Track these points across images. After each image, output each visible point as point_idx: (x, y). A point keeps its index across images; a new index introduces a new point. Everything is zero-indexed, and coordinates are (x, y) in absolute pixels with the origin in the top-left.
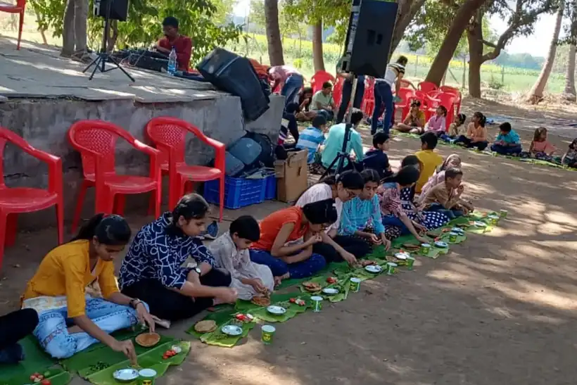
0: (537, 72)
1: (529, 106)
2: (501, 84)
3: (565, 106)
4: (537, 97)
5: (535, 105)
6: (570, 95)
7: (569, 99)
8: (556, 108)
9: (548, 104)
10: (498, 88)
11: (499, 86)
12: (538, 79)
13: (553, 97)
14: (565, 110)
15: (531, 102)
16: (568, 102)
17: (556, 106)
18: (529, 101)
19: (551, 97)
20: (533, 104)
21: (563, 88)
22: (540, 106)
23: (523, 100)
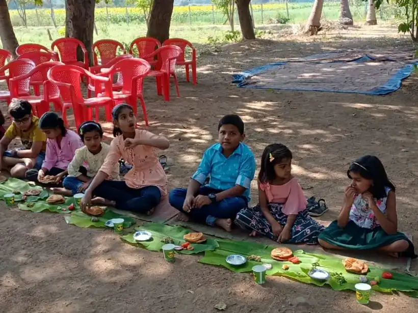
0: (310, 4)
1: (308, 38)
2: (287, 18)
3: (344, 31)
4: (316, 27)
5: (314, 36)
6: (347, 20)
7: (346, 24)
8: (335, 36)
9: (327, 33)
10: (285, 23)
11: (286, 21)
12: (313, 10)
13: (331, 24)
14: (344, 36)
15: (310, 33)
16: (346, 26)
17: (335, 32)
18: (307, 33)
19: (329, 25)
20: (312, 34)
21: (340, 13)
22: (319, 36)
23: (302, 32)
